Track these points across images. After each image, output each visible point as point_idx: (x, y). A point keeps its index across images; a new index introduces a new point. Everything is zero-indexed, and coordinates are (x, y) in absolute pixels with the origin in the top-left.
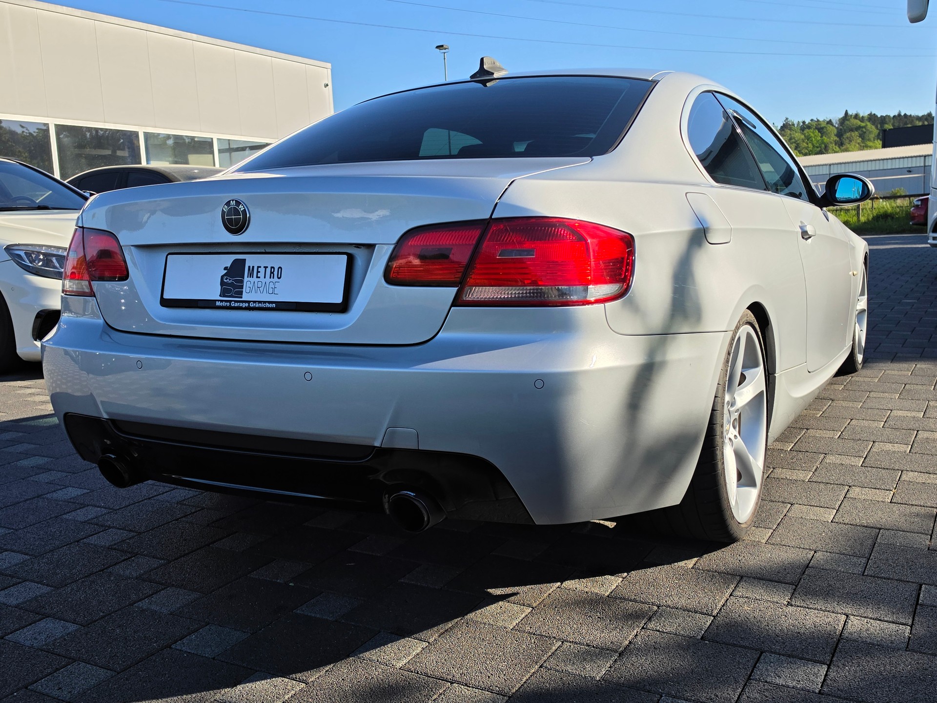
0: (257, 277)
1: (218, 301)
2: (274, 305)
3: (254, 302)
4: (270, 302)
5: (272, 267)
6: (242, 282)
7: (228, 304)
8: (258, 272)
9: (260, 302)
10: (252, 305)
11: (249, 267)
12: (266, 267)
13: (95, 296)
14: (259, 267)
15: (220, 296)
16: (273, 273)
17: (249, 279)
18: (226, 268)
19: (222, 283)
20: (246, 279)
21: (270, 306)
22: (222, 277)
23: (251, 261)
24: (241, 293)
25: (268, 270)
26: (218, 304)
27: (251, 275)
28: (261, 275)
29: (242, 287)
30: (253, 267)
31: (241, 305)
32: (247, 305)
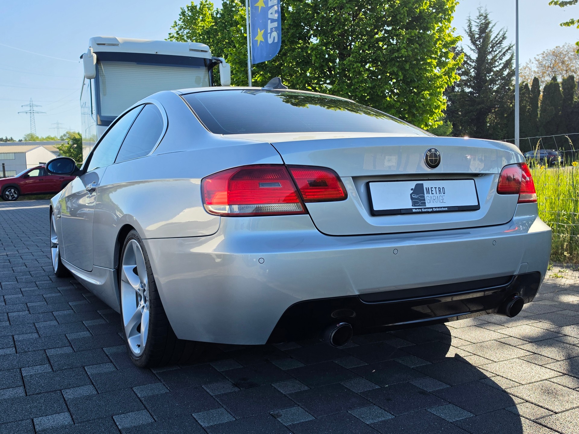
0: (432, 194)
2: (446, 209)
3: (436, 208)
4: (444, 207)
5: (439, 188)
6: (424, 197)
7: (420, 210)
8: (432, 191)
9: (438, 208)
10: (434, 210)
11: (426, 188)
12: (436, 188)
13: (309, 213)
14: (431, 188)
15: (412, 206)
16: (440, 191)
17: (428, 195)
18: (412, 189)
19: (412, 198)
20: (426, 195)
21: (445, 209)
22: (411, 195)
23: (426, 184)
24: (425, 203)
25: (437, 189)
26: (414, 210)
27: (428, 193)
28: (434, 192)
29: (424, 200)
30: (428, 188)
31: (428, 210)
32: (431, 210)
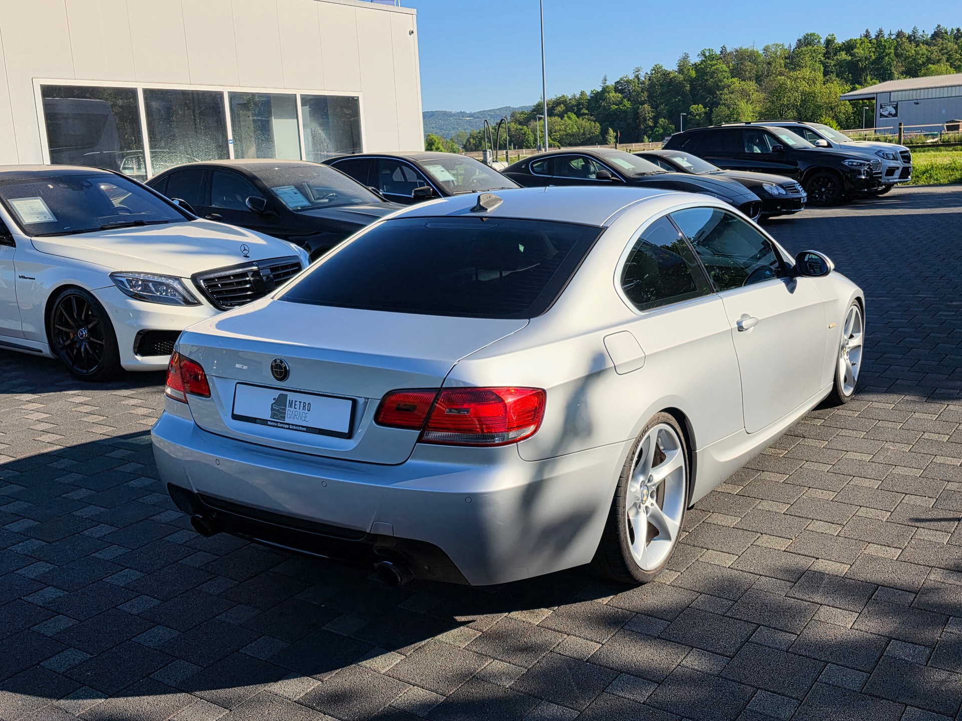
0: (295, 408)
1: (270, 421)
2: (305, 429)
3: (293, 425)
4: (302, 427)
5: (304, 403)
6: (285, 410)
7: (276, 424)
8: (295, 405)
9: (296, 425)
10: (291, 427)
11: (290, 400)
12: (300, 402)
14: (295, 401)
15: (271, 417)
16: (305, 406)
17: (289, 409)
18: (274, 399)
19: (272, 409)
20: (287, 408)
21: (303, 429)
22: (272, 405)
23: (291, 396)
24: (284, 417)
25: (302, 404)
26: (270, 423)
27: (291, 406)
28: (297, 406)
29: (284, 413)
30: (292, 401)
31: (284, 426)
32: (288, 426)
